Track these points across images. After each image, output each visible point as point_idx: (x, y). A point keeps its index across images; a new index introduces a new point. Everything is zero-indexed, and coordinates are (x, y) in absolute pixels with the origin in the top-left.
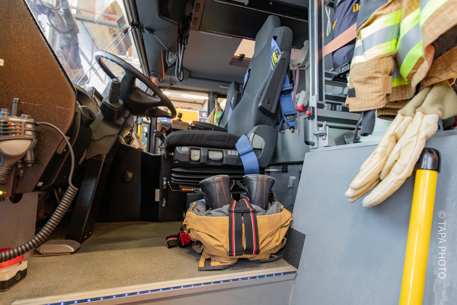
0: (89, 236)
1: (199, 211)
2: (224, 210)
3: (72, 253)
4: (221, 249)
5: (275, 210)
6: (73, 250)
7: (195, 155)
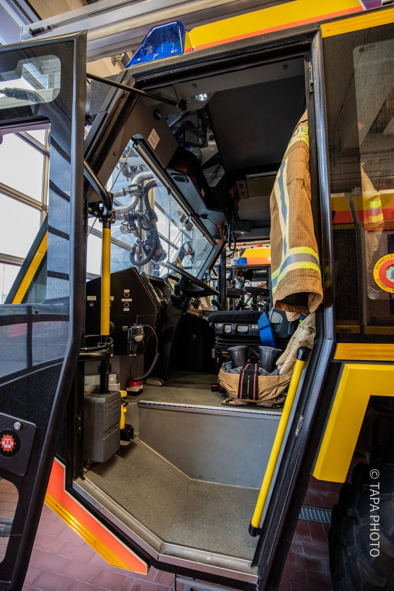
0: (169, 378)
1: (226, 369)
2: (238, 370)
3: (161, 386)
4: (234, 393)
5: (276, 374)
6: (161, 384)
7: (228, 329)
